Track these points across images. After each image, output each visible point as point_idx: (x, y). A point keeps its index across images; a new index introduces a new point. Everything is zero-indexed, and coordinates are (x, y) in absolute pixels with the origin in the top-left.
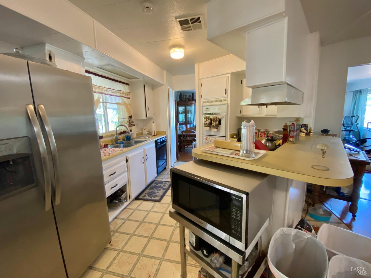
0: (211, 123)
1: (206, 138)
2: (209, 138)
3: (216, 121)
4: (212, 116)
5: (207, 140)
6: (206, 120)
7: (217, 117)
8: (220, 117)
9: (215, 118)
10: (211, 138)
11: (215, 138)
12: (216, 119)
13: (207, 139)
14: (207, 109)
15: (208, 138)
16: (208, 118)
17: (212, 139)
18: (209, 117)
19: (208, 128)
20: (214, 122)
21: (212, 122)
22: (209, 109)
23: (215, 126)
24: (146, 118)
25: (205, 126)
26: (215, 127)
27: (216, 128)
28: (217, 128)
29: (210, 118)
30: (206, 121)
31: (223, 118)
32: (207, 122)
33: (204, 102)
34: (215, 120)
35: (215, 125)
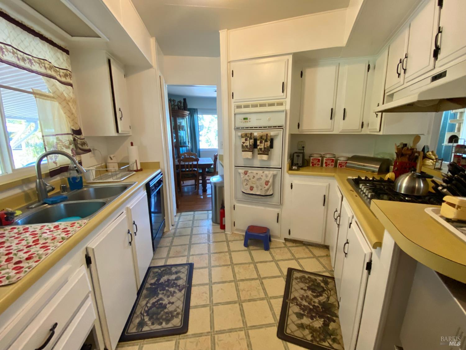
0: (255, 145)
1: (245, 172)
2: (252, 173)
3: (266, 141)
4: (256, 134)
6: (246, 140)
7: (267, 135)
8: (272, 133)
9: (264, 135)
10: (255, 172)
11: (262, 172)
12: (265, 138)
13: (246, 174)
14: (244, 119)
15: (249, 171)
16: (250, 136)
17: (257, 173)
18: (251, 134)
19: (250, 153)
20: (261, 142)
21: (258, 142)
22: (248, 120)
24: (116, 135)
25: (243, 151)
26: (264, 151)
27: (266, 153)
28: (268, 154)
29: (253, 136)
30: (244, 141)
31: (276, 136)
32: (247, 143)
33: (239, 107)
34: (263, 139)
35: (264, 148)
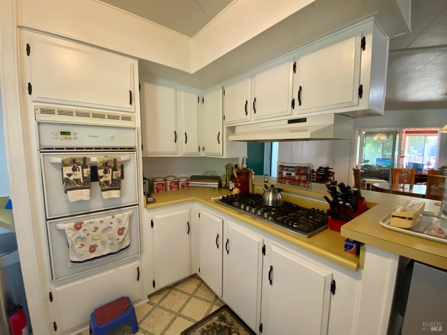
1: (75, 226)
2: (91, 223)
3: (114, 169)
4: (94, 158)
5: (81, 230)
6: (74, 169)
7: (115, 160)
9: (111, 161)
10: (98, 220)
11: (110, 217)
12: (113, 165)
14: (63, 133)
15: (85, 222)
16: (82, 162)
17: (101, 222)
18: (85, 159)
20: (106, 172)
21: (100, 172)
22: (72, 136)
23: (110, 182)
25: (68, 190)
26: (112, 185)
27: (117, 187)
28: (119, 189)
29: (88, 163)
30: (71, 172)
32: (78, 175)
34: (110, 167)
35: (113, 180)
